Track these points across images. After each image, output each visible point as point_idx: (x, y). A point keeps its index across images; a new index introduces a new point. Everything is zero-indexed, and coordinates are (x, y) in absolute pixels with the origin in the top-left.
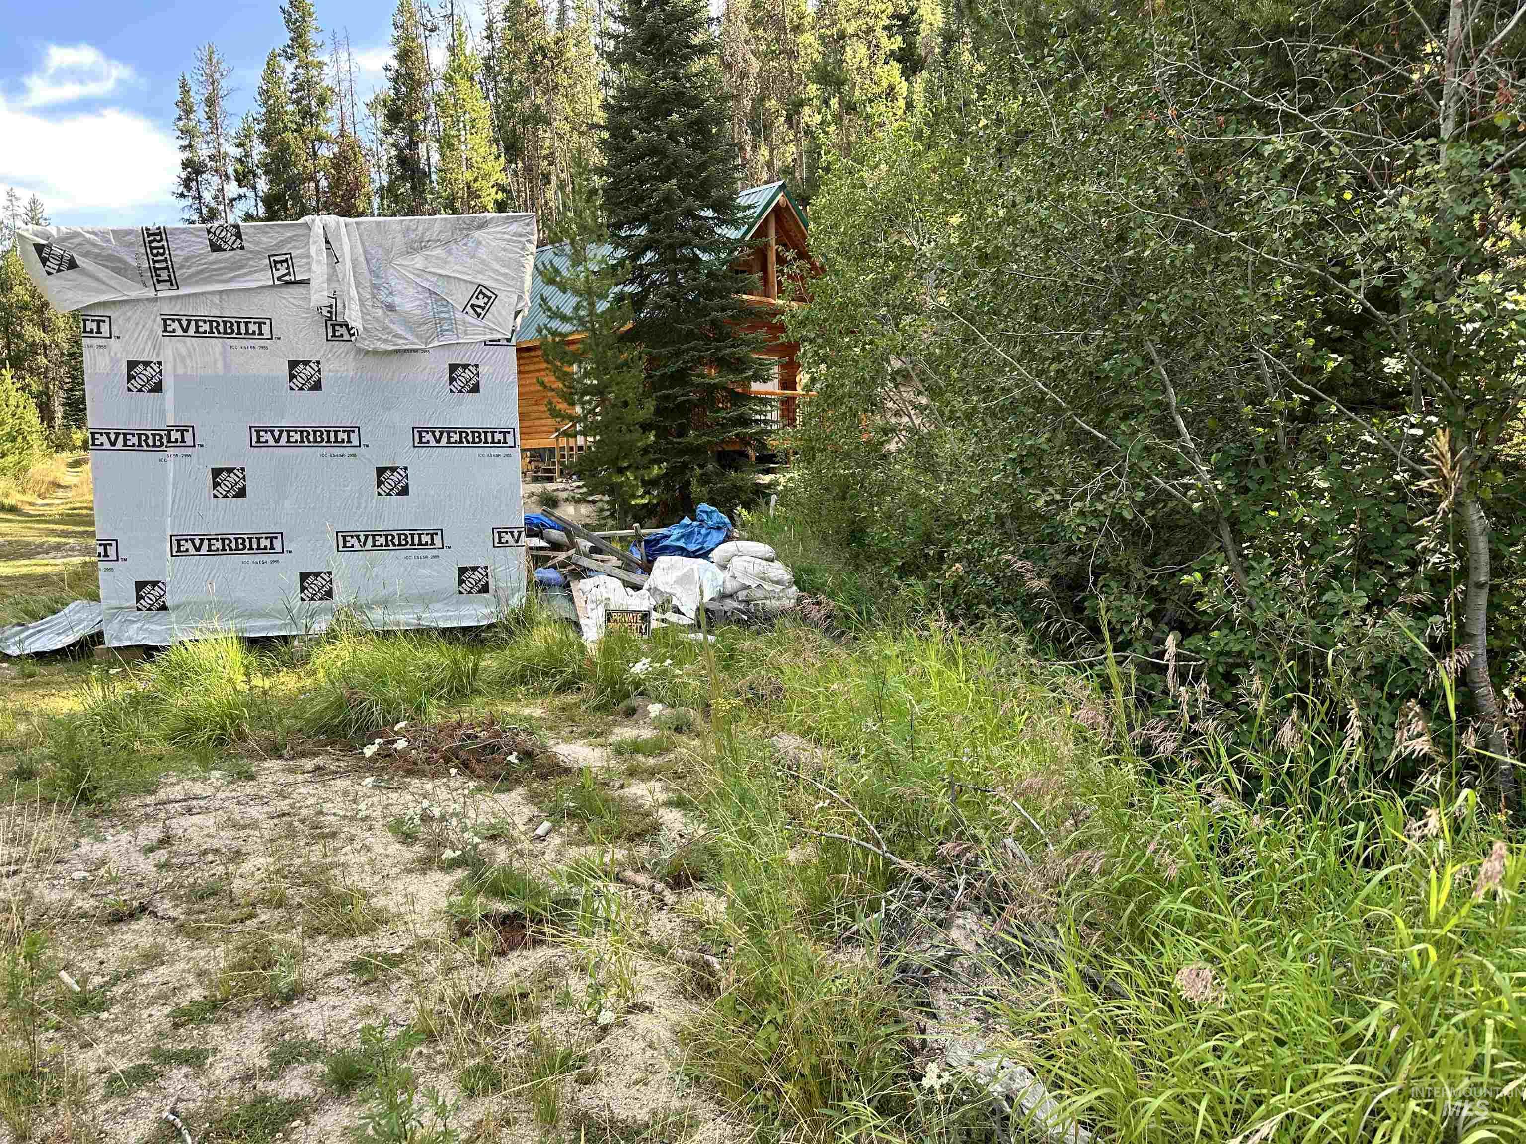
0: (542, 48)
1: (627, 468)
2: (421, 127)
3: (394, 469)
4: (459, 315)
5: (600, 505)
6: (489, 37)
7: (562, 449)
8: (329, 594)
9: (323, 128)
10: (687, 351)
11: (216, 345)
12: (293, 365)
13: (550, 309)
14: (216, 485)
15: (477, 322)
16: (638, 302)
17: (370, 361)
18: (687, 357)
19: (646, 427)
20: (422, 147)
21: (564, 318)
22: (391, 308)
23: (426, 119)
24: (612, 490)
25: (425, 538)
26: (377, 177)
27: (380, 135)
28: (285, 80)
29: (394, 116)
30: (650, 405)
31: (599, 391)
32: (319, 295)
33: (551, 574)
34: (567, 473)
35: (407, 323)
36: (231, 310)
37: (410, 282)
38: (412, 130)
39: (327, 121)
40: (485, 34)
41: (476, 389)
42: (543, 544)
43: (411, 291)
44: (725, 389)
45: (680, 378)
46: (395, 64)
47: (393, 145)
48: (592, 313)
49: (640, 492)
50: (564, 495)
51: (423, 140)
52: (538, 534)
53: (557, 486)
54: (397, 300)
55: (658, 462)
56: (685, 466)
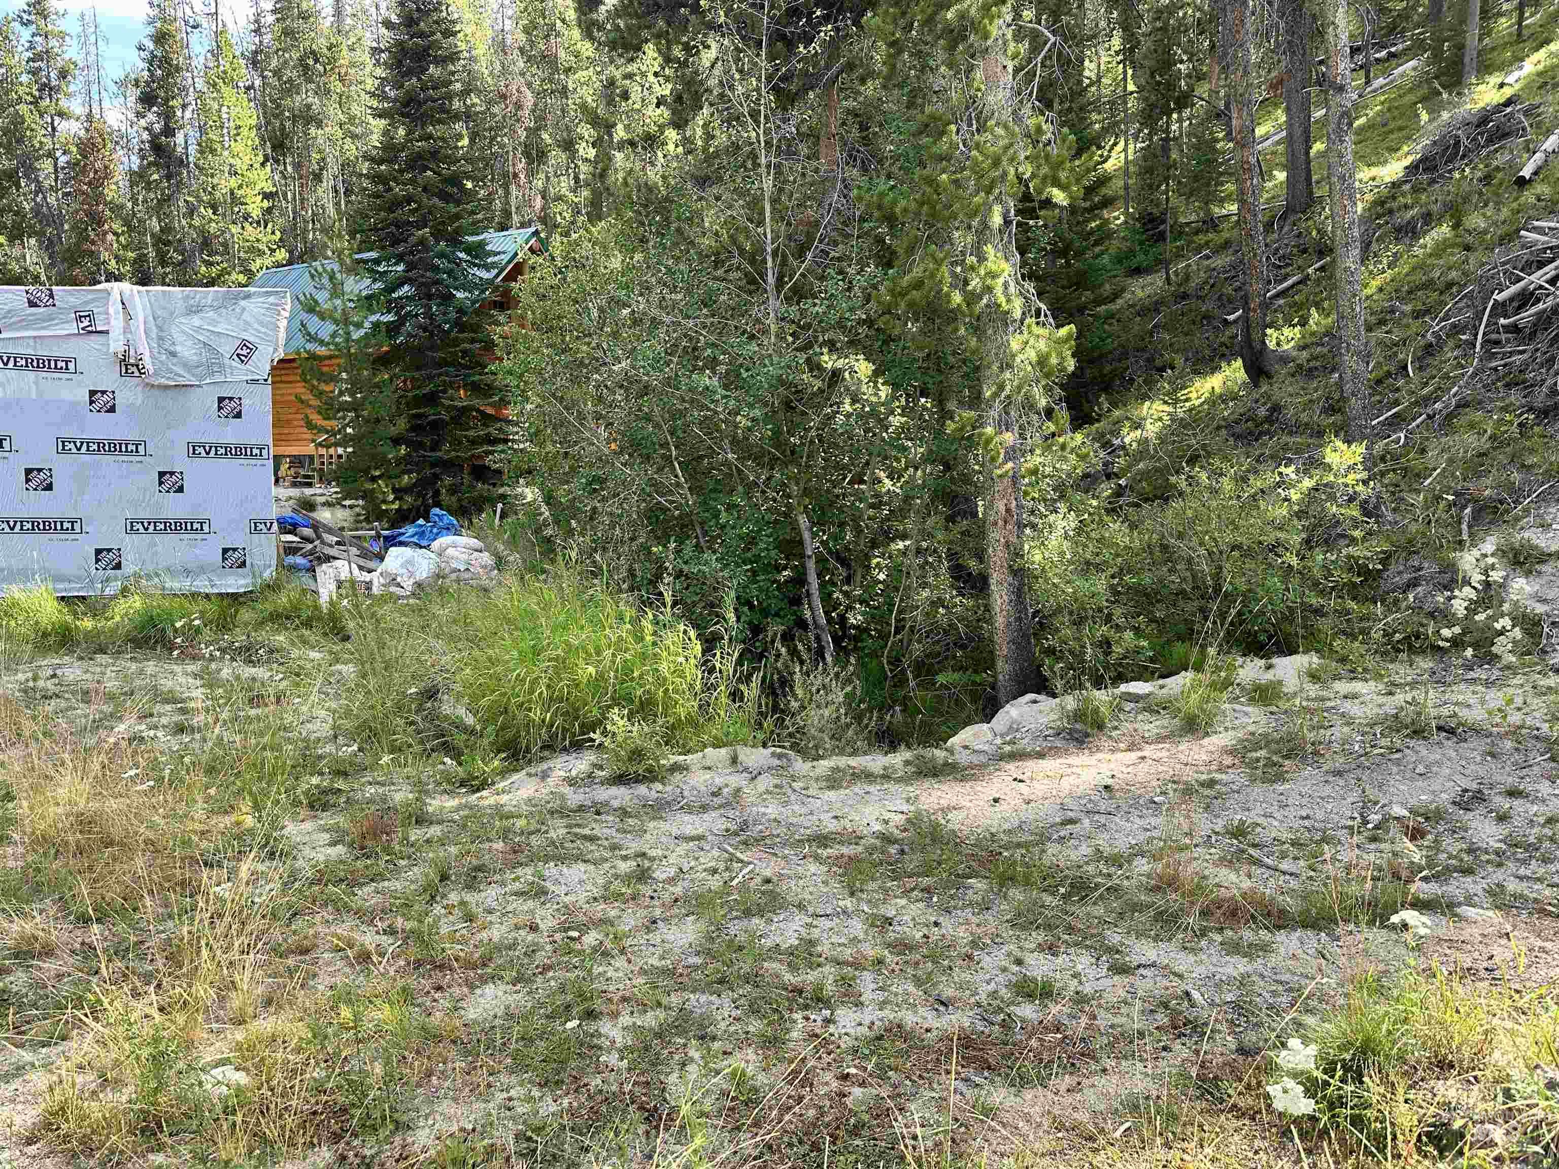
0: (313, 52)
1: (380, 477)
2: (179, 113)
3: (172, 473)
4: (227, 361)
5: (357, 510)
6: (257, 31)
7: (322, 456)
8: (118, 566)
9: (64, 103)
10: (441, 374)
11: (31, 376)
12: (92, 393)
13: (309, 334)
14: (28, 481)
15: (242, 366)
16: (393, 329)
17: (156, 392)
18: (438, 381)
19: (396, 441)
20: (180, 138)
21: (322, 342)
22: (173, 354)
23: (184, 107)
24: (367, 495)
25: (195, 526)
26: (125, 160)
27: (131, 116)
28: (20, 49)
29: (147, 100)
30: (402, 424)
31: (355, 407)
32: (116, 344)
33: (299, 560)
34: (324, 479)
35: (185, 365)
36: (43, 352)
37: (188, 335)
38: (168, 115)
39: (68, 95)
40: (252, 27)
41: (238, 415)
42: (297, 539)
43: (189, 343)
44: (478, 410)
45: (432, 399)
46: (150, 45)
47: (146, 129)
48: (347, 340)
49: (391, 497)
50: (322, 499)
51: (181, 127)
52: (292, 532)
53: (318, 492)
54: (178, 348)
55: (409, 472)
56: (436, 477)
